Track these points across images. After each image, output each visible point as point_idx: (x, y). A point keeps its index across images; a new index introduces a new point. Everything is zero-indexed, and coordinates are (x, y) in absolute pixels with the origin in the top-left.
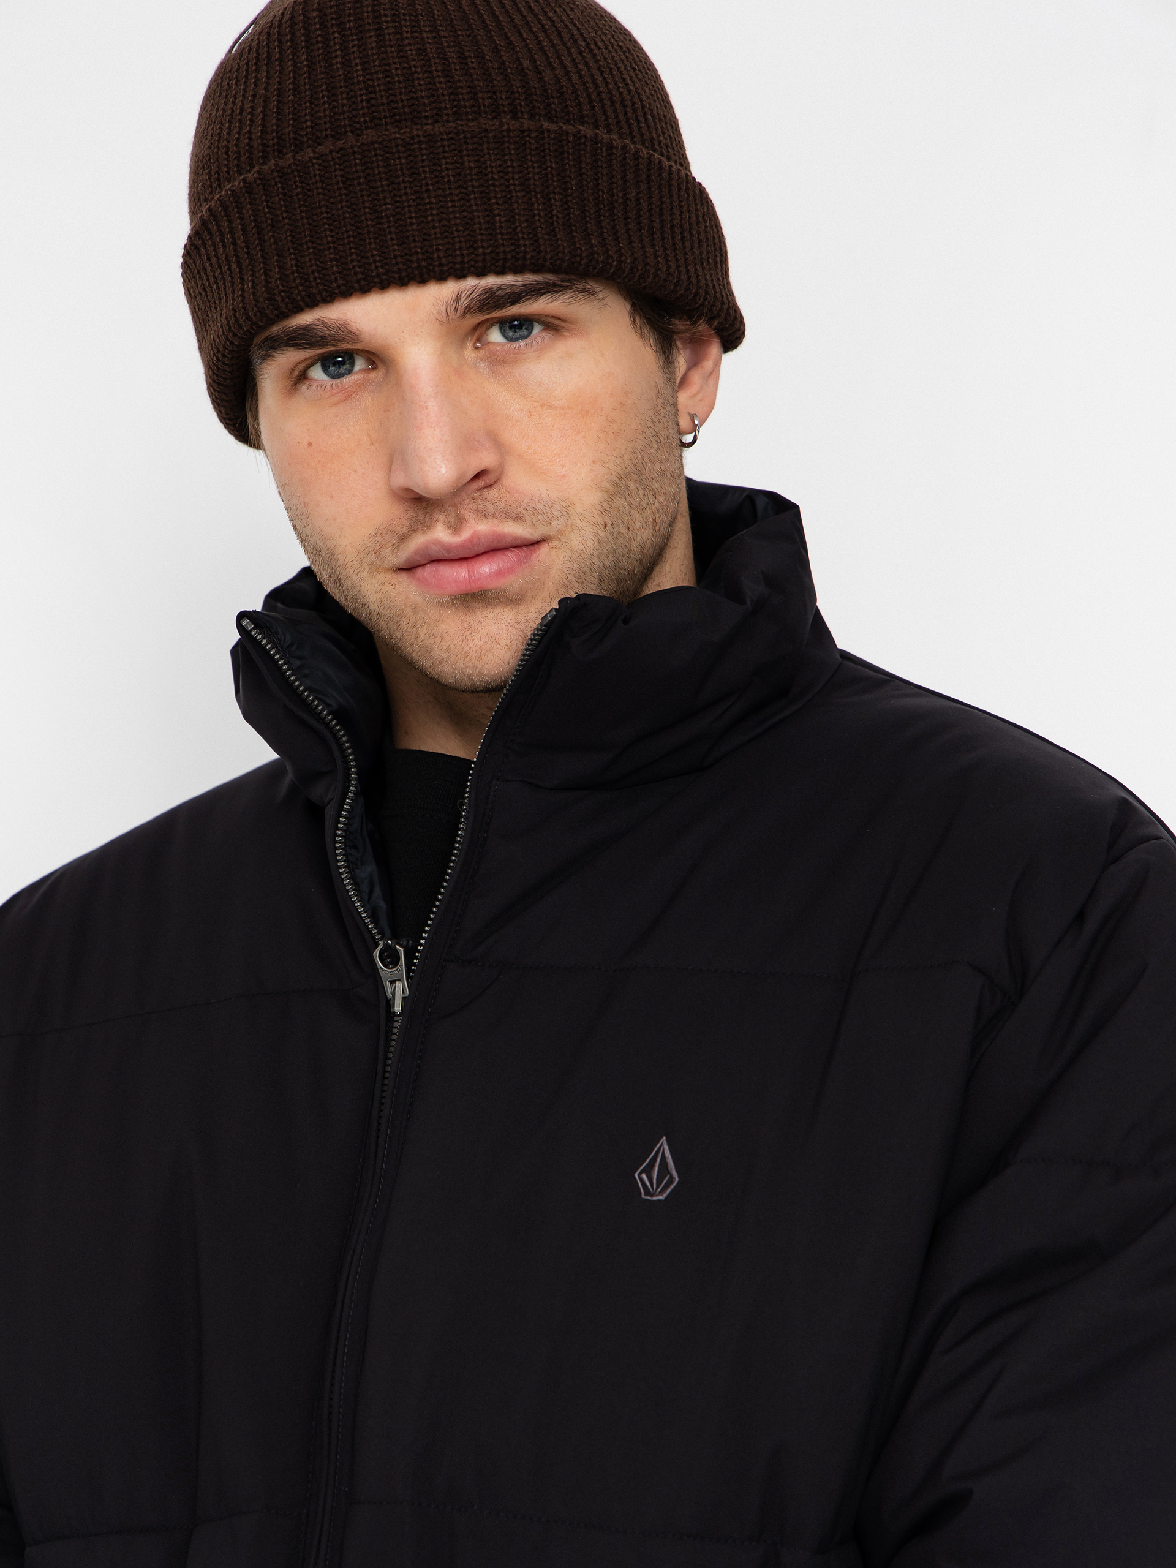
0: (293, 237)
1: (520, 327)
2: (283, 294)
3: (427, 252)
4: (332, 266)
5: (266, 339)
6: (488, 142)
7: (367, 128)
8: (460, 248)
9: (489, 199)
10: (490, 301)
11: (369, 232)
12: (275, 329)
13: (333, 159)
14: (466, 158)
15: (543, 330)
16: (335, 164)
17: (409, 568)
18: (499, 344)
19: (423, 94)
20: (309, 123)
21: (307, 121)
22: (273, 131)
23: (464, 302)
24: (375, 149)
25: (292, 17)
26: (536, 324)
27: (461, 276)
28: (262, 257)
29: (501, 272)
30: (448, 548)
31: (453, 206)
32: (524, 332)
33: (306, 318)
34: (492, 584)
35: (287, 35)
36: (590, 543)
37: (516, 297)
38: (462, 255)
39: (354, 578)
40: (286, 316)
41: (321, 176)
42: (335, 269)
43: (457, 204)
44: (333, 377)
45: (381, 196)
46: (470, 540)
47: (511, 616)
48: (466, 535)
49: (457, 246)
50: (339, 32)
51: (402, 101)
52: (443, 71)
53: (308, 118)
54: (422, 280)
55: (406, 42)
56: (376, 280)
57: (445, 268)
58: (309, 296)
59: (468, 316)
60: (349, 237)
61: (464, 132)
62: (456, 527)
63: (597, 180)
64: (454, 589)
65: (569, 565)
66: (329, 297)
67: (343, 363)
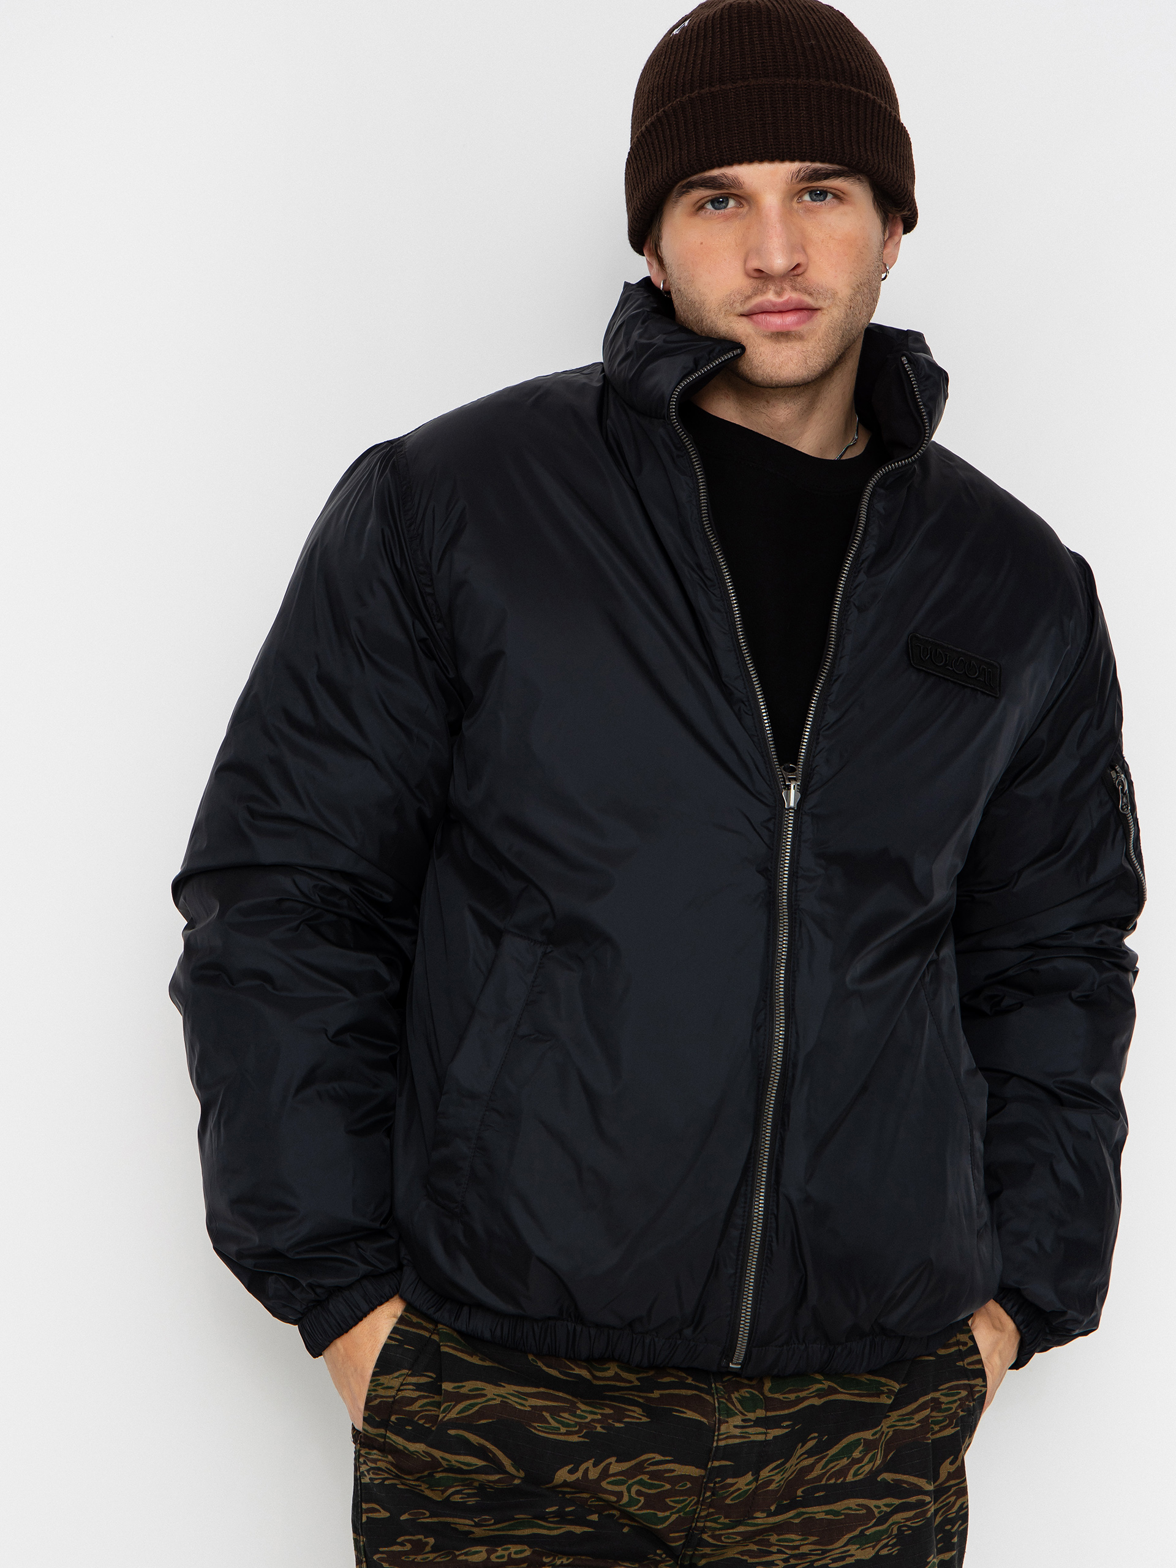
0: (715, 128)
1: (820, 194)
2: (706, 158)
3: (787, 145)
4: (736, 146)
5: (688, 183)
6: (824, 93)
7: (760, 77)
8: (806, 145)
9: (822, 122)
10: (816, 176)
11: (758, 130)
12: (695, 178)
13: (742, 90)
14: (812, 99)
15: (833, 198)
16: (743, 93)
17: (748, 315)
18: (808, 201)
19: (792, 64)
20: (728, 71)
21: (727, 70)
22: (707, 73)
23: (802, 174)
24: (766, 88)
25: (721, 16)
26: (829, 194)
27: (802, 160)
28: (696, 138)
29: (822, 162)
30: (774, 305)
31: (803, 123)
32: (822, 197)
33: (716, 172)
34: (793, 329)
35: (718, 24)
36: (843, 315)
37: (827, 175)
38: (806, 149)
39: (714, 317)
40: (704, 170)
41: (734, 98)
42: (738, 147)
43: (806, 122)
44: (716, 209)
45: (766, 113)
46: (787, 301)
47: (800, 348)
48: (786, 297)
49: (804, 143)
50: (748, 26)
51: (780, 65)
52: (802, 53)
53: (728, 68)
54: (782, 160)
55: (784, 36)
56: (748, 157)
57: (796, 155)
58: (721, 160)
59: (801, 183)
60: (747, 131)
61: (813, 85)
62: (779, 294)
63: (872, 122)
64: (774, 329)
65: (830, 324)
66: (730, 163)
67: (722, 202)
